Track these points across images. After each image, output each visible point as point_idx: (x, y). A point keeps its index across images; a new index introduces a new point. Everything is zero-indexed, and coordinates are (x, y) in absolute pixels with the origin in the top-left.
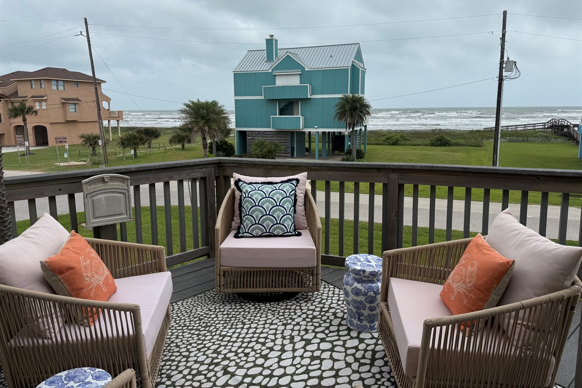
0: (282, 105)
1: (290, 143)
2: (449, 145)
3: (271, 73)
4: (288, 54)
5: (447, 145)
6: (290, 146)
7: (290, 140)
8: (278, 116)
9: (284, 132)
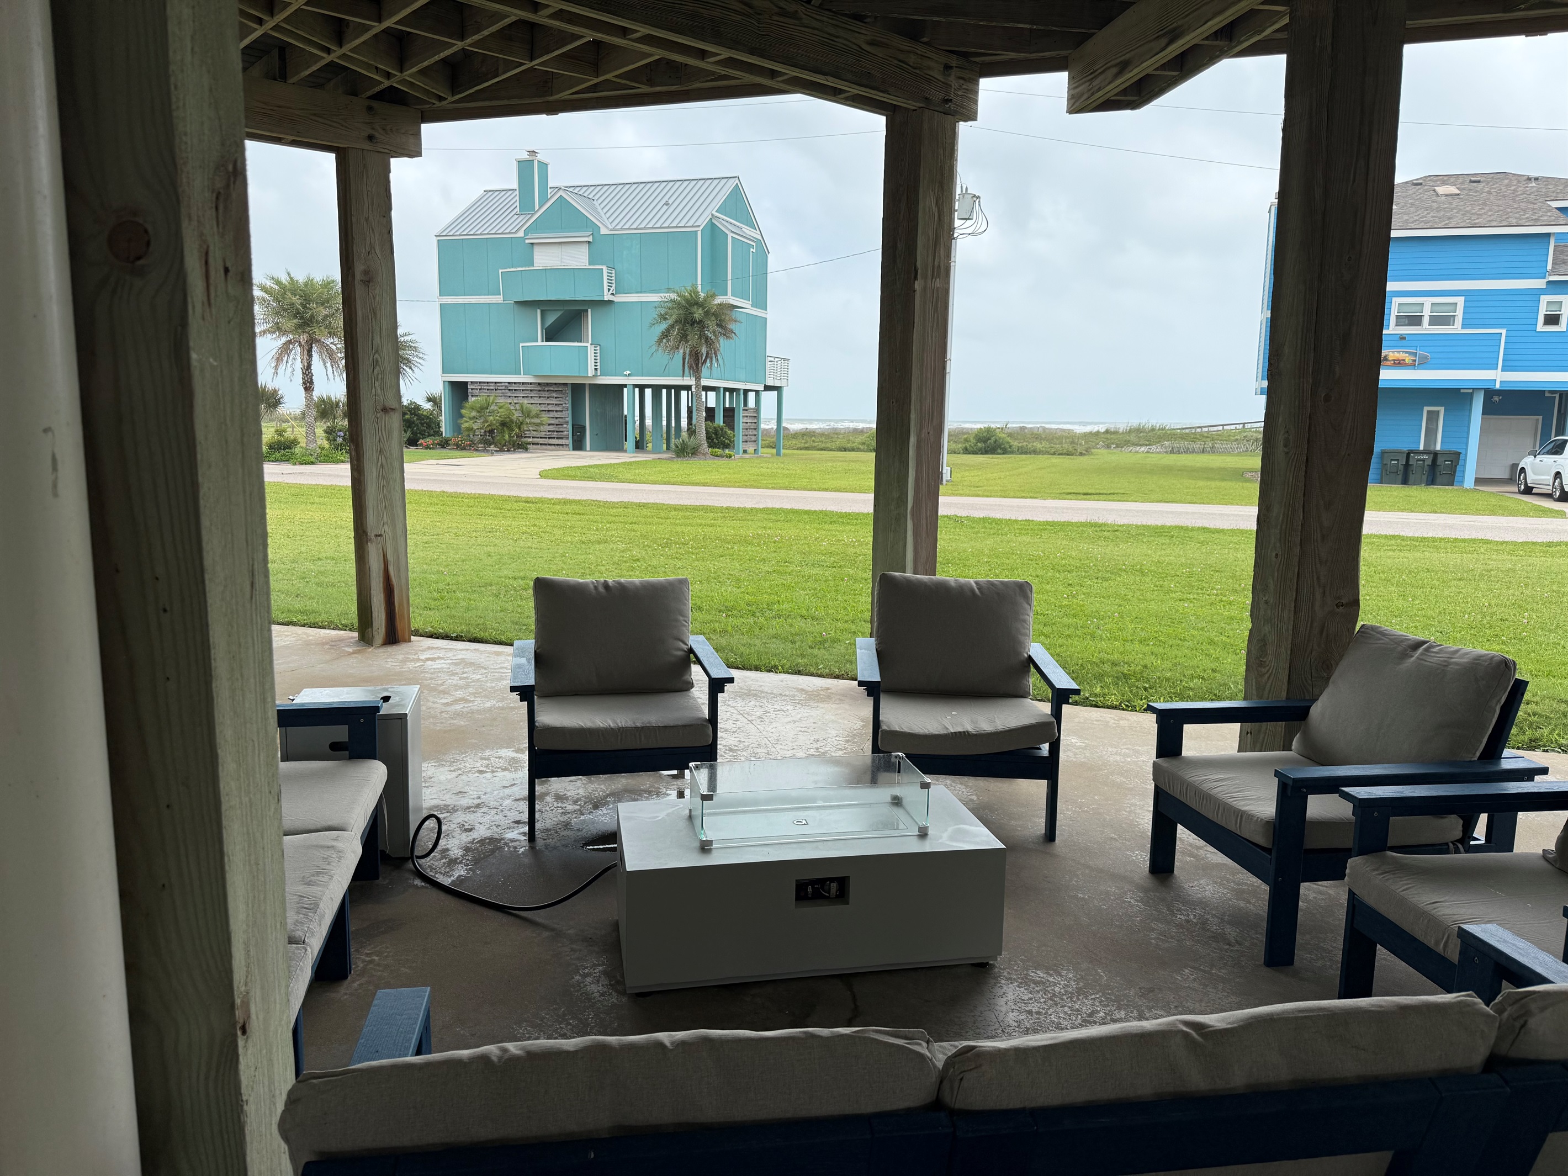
0: (551, 319)
1: (570, 412)
2: (1005, 452)
3: (523, 239)
4: (561, 193)
5: (999, 451)
6: (569, 419)
7: (569, 405)
8: (540, 343)
9: (555, 384)
